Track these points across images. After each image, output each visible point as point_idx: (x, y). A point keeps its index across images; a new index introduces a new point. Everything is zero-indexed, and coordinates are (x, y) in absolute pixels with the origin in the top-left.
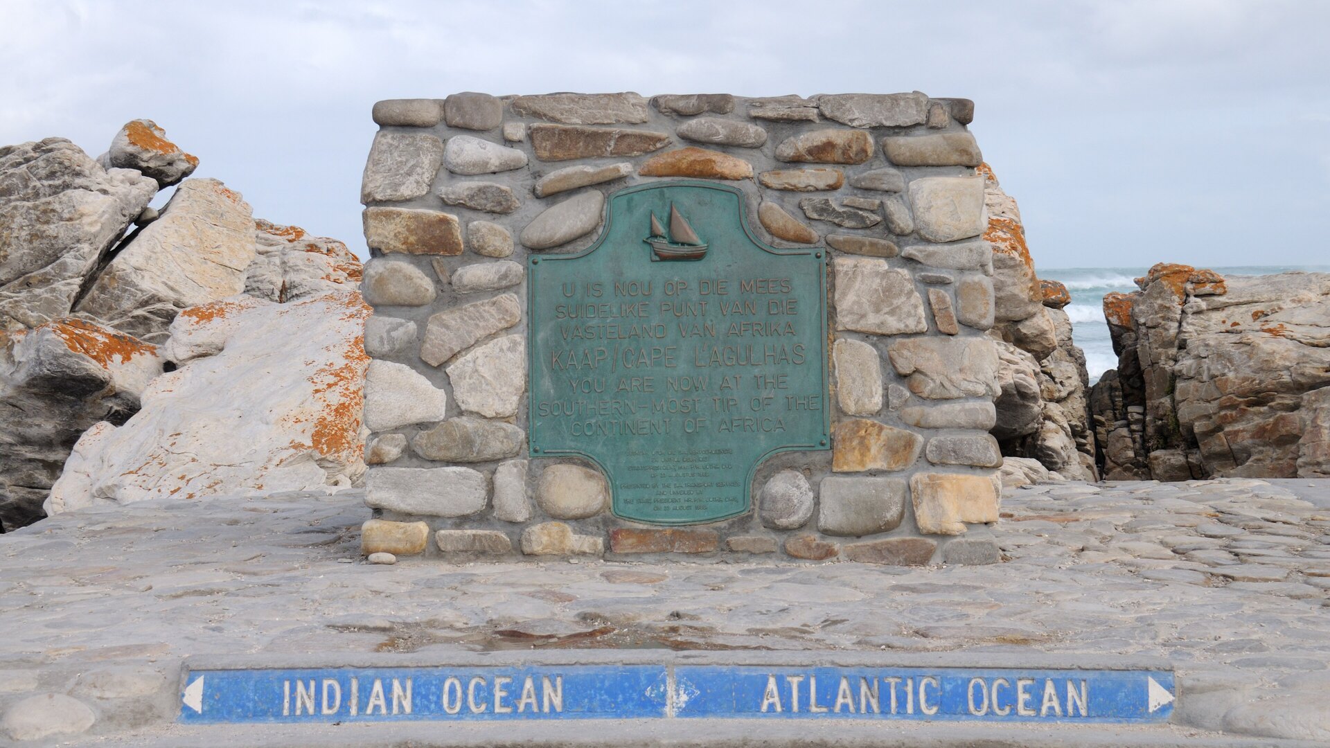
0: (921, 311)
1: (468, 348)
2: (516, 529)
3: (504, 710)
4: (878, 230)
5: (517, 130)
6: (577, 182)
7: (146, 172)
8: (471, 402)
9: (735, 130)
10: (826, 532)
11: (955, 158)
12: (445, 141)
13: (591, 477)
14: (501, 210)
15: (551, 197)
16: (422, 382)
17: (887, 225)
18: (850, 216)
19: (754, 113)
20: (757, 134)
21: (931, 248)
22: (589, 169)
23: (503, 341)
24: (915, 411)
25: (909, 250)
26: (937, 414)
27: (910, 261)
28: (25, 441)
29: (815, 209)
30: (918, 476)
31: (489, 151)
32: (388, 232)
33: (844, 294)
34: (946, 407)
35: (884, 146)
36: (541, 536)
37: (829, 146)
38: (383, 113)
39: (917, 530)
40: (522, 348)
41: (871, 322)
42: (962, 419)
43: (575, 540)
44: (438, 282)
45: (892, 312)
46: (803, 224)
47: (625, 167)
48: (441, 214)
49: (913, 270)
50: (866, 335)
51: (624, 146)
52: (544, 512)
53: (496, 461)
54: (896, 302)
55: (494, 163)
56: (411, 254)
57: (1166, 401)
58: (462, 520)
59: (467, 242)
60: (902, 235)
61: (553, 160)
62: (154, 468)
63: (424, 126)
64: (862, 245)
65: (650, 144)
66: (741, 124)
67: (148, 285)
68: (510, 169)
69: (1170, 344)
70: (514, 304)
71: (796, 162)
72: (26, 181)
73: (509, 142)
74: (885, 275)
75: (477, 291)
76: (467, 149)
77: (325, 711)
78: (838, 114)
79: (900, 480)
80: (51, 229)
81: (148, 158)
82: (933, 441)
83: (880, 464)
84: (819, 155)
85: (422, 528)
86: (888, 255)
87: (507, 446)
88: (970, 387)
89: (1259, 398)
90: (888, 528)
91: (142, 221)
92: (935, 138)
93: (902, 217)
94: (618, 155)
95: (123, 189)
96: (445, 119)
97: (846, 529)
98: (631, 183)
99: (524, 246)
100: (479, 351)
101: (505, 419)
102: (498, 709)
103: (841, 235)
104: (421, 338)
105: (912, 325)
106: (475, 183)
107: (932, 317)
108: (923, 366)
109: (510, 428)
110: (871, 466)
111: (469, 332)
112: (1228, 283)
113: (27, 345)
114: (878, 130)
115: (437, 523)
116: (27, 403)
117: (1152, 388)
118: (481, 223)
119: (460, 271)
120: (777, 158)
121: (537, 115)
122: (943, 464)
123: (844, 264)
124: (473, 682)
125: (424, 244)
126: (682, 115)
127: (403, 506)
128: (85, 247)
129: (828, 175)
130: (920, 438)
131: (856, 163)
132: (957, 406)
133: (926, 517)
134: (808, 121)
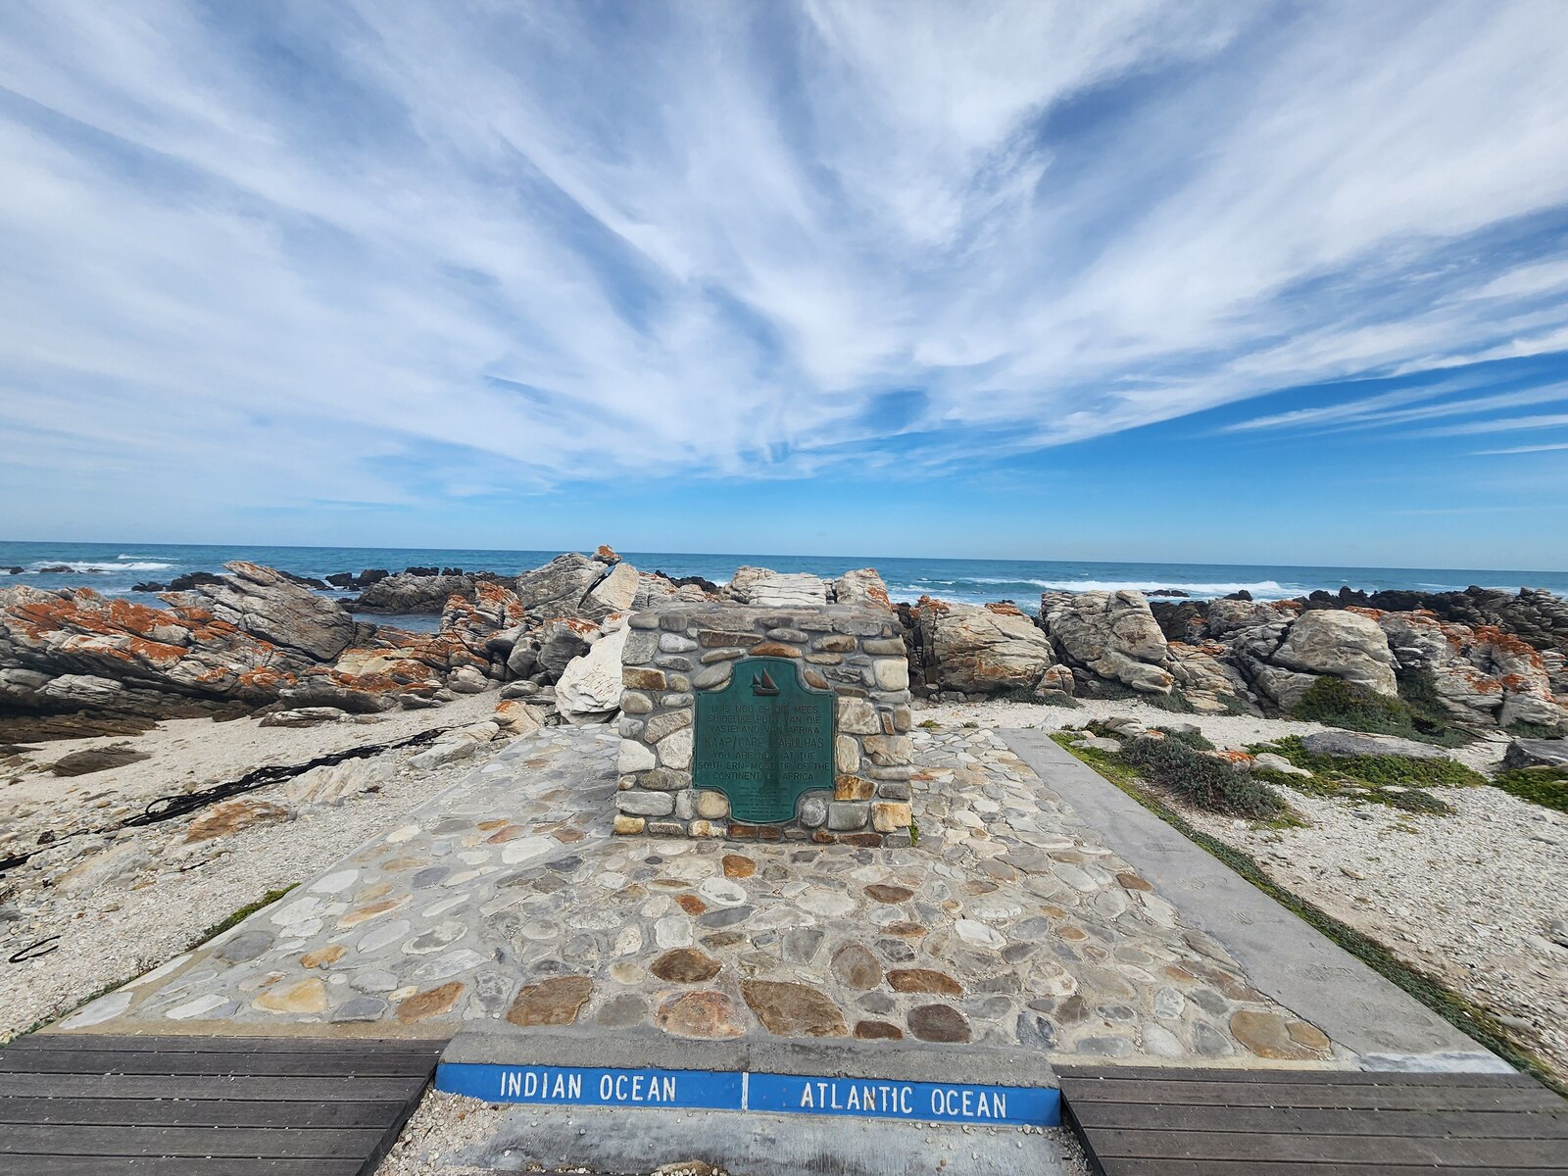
0: (878, 724)
1: (668, 735)
2: (686, 823)
3: (638, 1099)
4: (859, 684)
5: (693, 632)
6: (719, 658)
7: (604, 562)
8: (666, 762)
9: (794, 635)
10: (831, 830)
11: (894, 652)
12: (660, 636)
13: (721, 799)
14: (685, 669)
15: (708, 664)
16: (646, 750)
17: (862, 682)
18: (846, 677)
19: (803, 627)
20: (804, 637)
21: (883, 694)
22: (726, 652)
23: (683, 732)
24: (874, 771)
25: (872, 694)
26: (885, 773)
27: (873, 699)
28: (557, 656)
29: (830, 673)
30: (874, 804)
31: (682, 643)
32: (633, 679)
33: (842, 715)
34: (888, 770)
35: (862, 644)
36: (697, 827)
37: (837, 644)
38: (633, 622)
39: (875, 831)
40: (691, 736)
41: (855, 728)
42: (896, 776)
43: (714, 830)
44: (654, 702)
45: (865, 724)
46: (824, 679)
47: (742, 651)
48: (657, 671)
49: (874, 703)
50: (852, 735)
51: (742, 641)
52: (698, 815)
53: (678, 789)
54: (867, 720)
55: (682, 648)
56: (642, 689)
57: (930, 647)
58: (661, 818)
59: (668, 684)
60: (870, 687)
61: (709, 647)
62: (590, 678)
63: (651, 629)
64: (851, 691)
65: (755, 642)
66: (796, 632)
67: (602, 600)
68: (687, 651)
69: (931, 628)
70: (689, 714)
71: (821, 651)
72: (565, 566)
73: (690, 638)
74: (862, 706)
75: (672, 707)
76: (670, 641)
77: (527, 1094)
78: (841, 629)
79: (866, 804)
80: (572, 582)
81: (606, 557)
82: (882, 786)
83: (857, 797)
84: (832, 649)
85: (642, 821)
86: (863, 696)
87: (683, 783)
88: (900, 761)
89: (961, 650)
90: (861, 828)
91: (603, 577)
92: (886, 642)
93: (870, 679)
94: (739, 645)
95: (595, 568)
96: (660, 625)
97: (840, 827)
98: (745, 658)
99: (693, 685)
100: (671, 737)
101: (683, 770)
102: (634, 1098)
103: (841, 686)
104: (645, 728)
105: (874, 731)
106: (672, 657)
107: (883, 726)
108: (880, 750)
109: (685, 774)
110: (853, 798)
111: (667, 728)
112: (950, 609)
113: (557, 626)
114: (860, 637)
115: (648, 818)
116: (557, 645)
117: (925, 642)
118: (674, 675)
119: (664, 698)
120: (813, 648)
121: (703, 626)
122: (887, 798)
123: (843, 700)
124: (620, 1078)
125: (648, 685)
126: (769, 628)
127: (633, 811)
128: (583, 588)
129: (836, 658)
130: (876, 785)
131: (849, 652)
132: (893, 770)
133: (878, 823)
134: (829, 632)
